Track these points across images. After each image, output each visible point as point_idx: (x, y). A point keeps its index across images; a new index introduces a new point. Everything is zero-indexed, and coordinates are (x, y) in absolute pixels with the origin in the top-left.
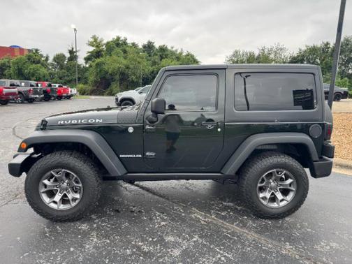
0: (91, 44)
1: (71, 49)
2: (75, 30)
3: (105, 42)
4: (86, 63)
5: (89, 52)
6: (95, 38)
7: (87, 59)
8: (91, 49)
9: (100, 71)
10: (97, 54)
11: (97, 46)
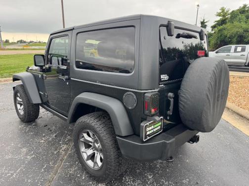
0: (219, 15)
1: (202, 21)
2: (198, 6)
3: (230, 11)
4: (212, 30)
5: (216, 22)
6: (223, 10)
7: (213, 27)
8: (219, 18)
9: (221, 36)
10: (223, 22)
11: (224, 16)
